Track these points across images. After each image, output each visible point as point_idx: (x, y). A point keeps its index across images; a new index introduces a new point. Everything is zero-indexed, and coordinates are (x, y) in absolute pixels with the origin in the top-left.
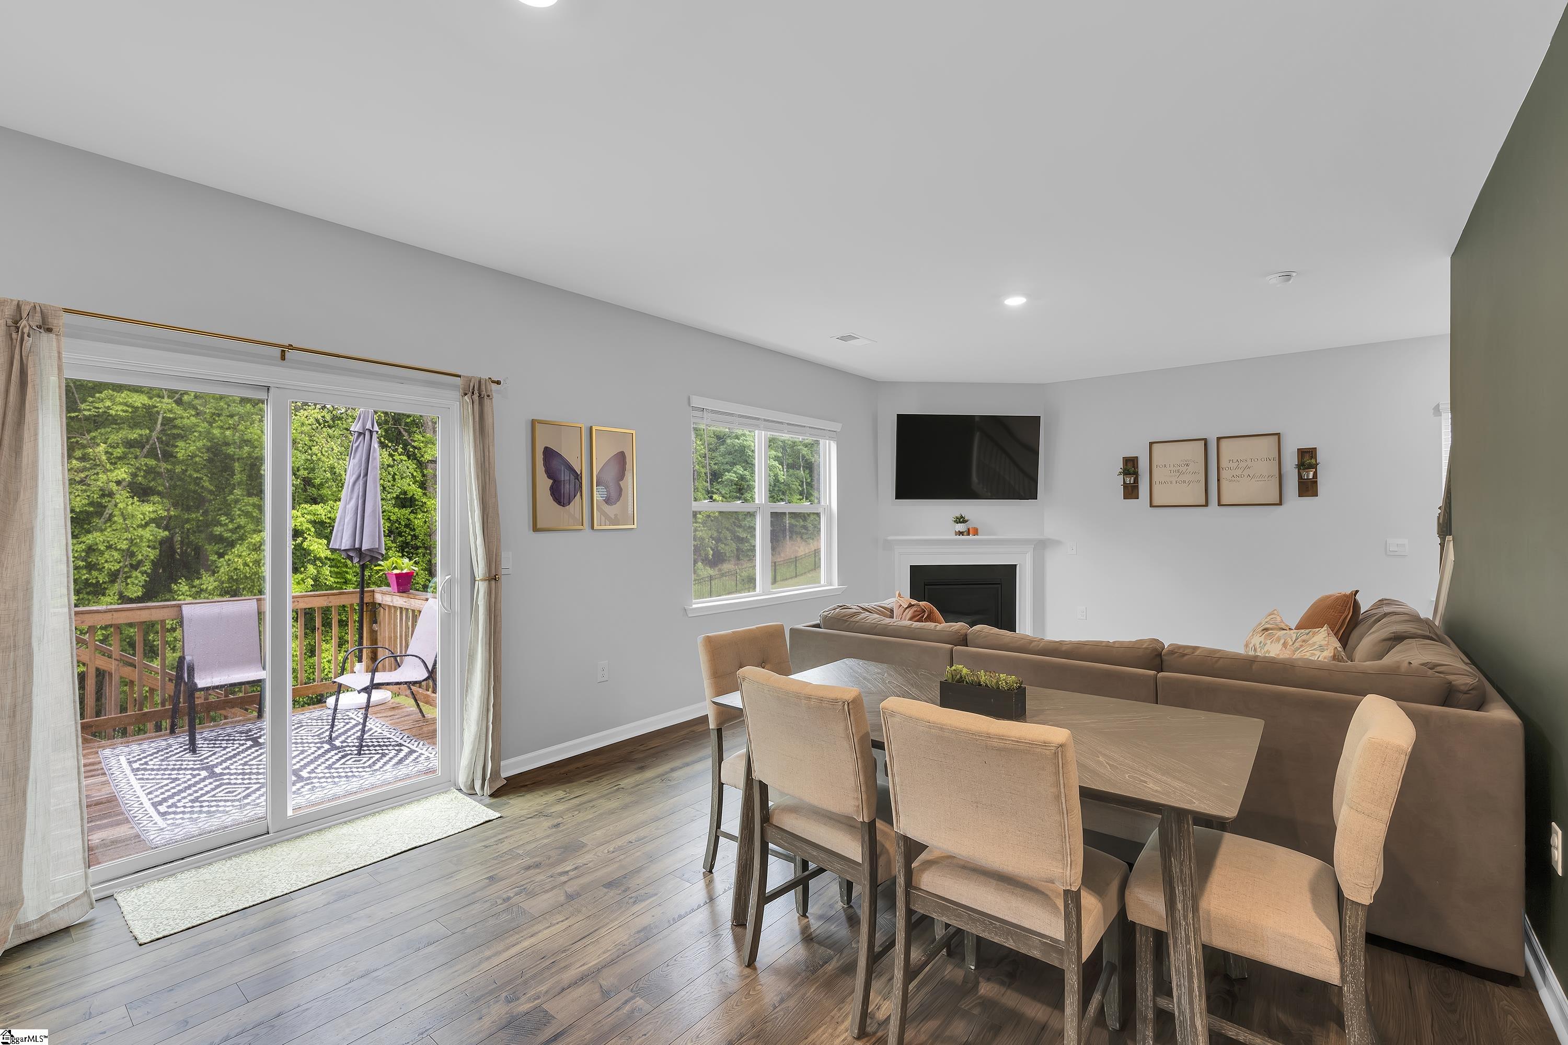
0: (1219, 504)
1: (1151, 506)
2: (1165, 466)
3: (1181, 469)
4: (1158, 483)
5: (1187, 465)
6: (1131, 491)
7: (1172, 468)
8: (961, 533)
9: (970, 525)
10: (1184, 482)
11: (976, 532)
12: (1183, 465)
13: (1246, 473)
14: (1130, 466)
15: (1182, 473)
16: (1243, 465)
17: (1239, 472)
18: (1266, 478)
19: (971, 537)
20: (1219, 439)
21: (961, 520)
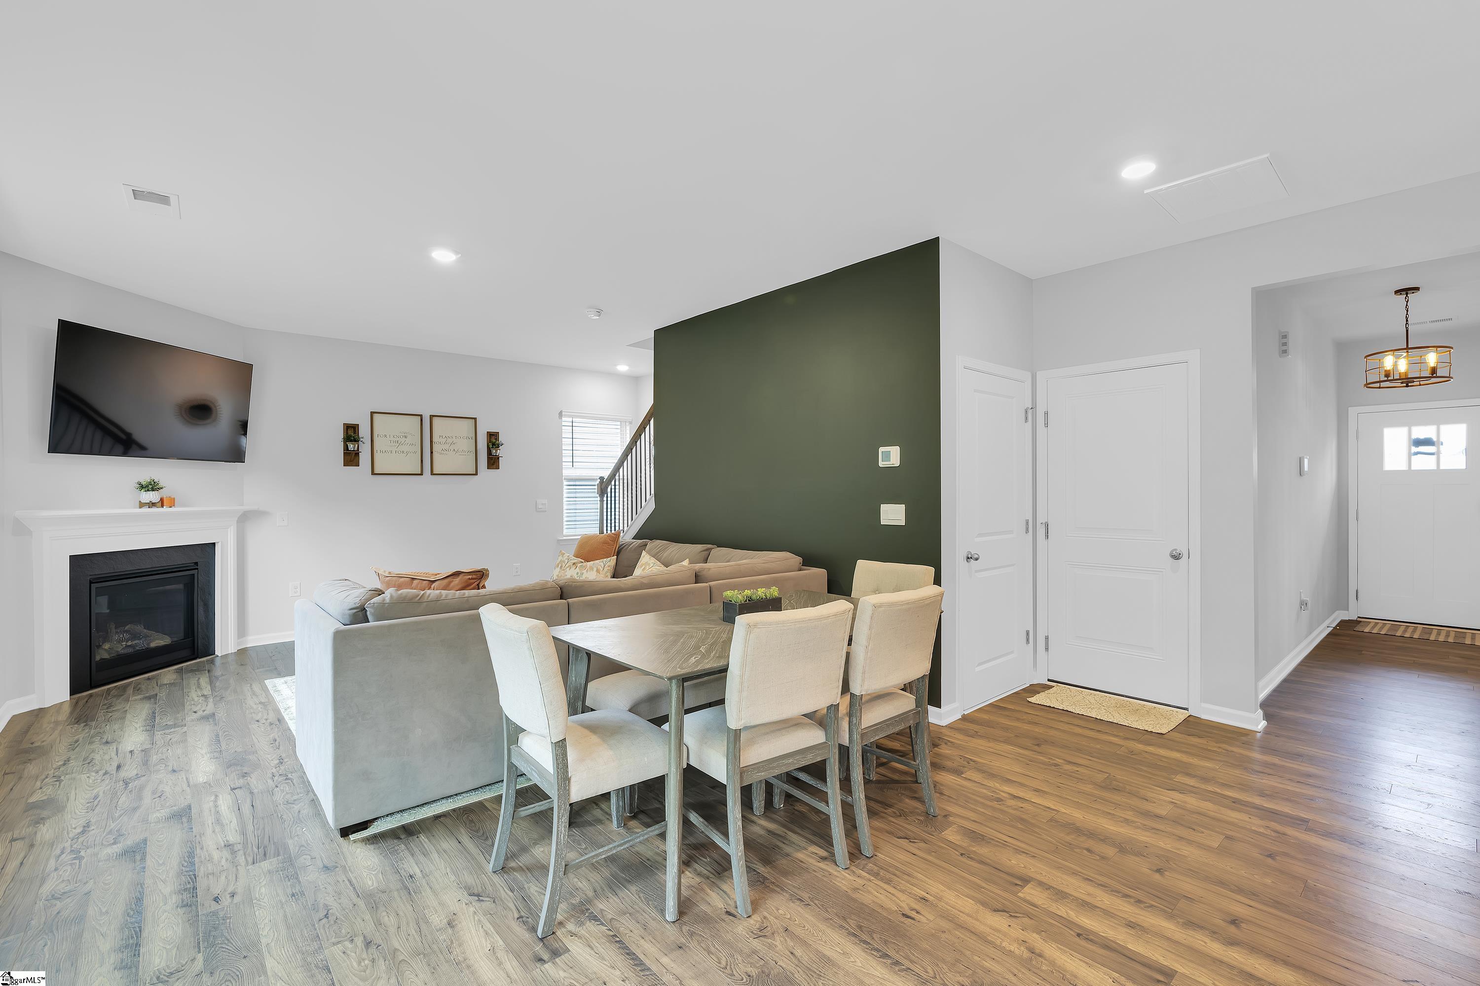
0: (432, 474)
1: (373, 473)
2: (386, 436)
3: (400, 440)
4: (379, 452)
5: (406, 437)
6: (351, 458)
7: (392, 438)
8: (152, 505)
9: (163, 493)
10: (403, 452)
11: (172, 504)
12: (402, 437)
13: (452, 448)
14: (351, 433)
15: (400, 444)
16: (450, 440)
17: (446, 447)
18: (466, 453)
19: (165, 509)
20: (432, 417)
21: (152, 486)
